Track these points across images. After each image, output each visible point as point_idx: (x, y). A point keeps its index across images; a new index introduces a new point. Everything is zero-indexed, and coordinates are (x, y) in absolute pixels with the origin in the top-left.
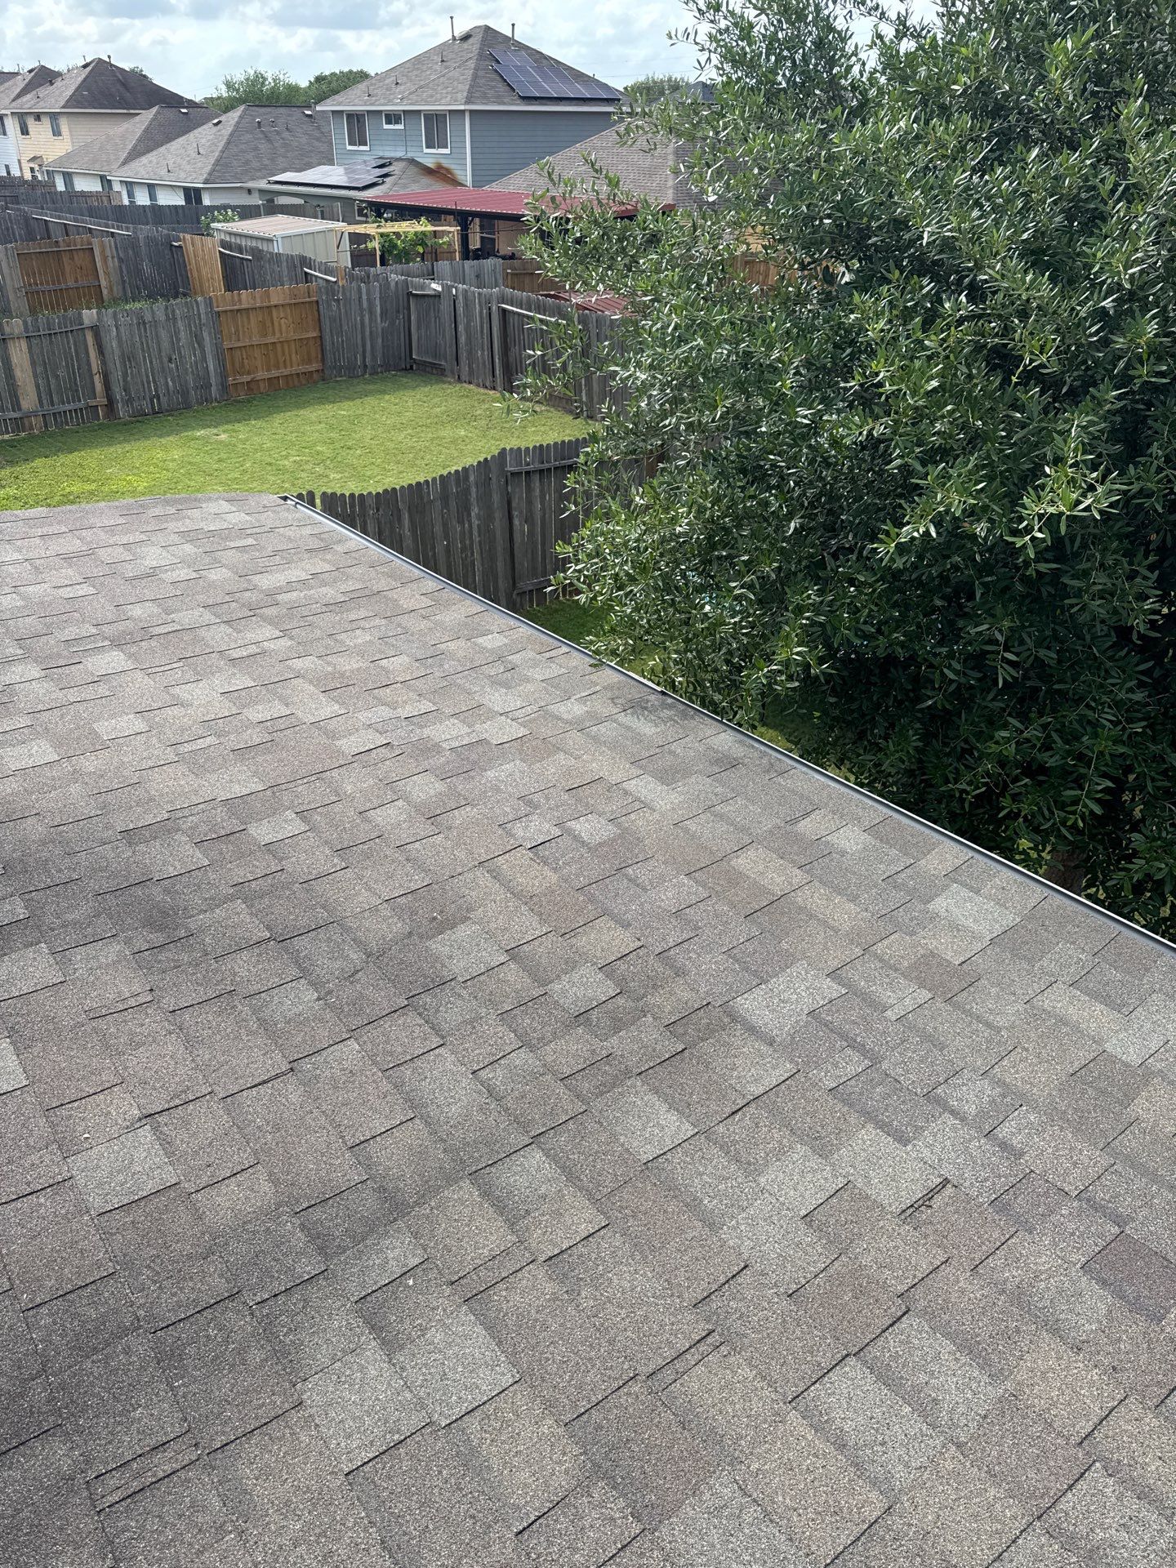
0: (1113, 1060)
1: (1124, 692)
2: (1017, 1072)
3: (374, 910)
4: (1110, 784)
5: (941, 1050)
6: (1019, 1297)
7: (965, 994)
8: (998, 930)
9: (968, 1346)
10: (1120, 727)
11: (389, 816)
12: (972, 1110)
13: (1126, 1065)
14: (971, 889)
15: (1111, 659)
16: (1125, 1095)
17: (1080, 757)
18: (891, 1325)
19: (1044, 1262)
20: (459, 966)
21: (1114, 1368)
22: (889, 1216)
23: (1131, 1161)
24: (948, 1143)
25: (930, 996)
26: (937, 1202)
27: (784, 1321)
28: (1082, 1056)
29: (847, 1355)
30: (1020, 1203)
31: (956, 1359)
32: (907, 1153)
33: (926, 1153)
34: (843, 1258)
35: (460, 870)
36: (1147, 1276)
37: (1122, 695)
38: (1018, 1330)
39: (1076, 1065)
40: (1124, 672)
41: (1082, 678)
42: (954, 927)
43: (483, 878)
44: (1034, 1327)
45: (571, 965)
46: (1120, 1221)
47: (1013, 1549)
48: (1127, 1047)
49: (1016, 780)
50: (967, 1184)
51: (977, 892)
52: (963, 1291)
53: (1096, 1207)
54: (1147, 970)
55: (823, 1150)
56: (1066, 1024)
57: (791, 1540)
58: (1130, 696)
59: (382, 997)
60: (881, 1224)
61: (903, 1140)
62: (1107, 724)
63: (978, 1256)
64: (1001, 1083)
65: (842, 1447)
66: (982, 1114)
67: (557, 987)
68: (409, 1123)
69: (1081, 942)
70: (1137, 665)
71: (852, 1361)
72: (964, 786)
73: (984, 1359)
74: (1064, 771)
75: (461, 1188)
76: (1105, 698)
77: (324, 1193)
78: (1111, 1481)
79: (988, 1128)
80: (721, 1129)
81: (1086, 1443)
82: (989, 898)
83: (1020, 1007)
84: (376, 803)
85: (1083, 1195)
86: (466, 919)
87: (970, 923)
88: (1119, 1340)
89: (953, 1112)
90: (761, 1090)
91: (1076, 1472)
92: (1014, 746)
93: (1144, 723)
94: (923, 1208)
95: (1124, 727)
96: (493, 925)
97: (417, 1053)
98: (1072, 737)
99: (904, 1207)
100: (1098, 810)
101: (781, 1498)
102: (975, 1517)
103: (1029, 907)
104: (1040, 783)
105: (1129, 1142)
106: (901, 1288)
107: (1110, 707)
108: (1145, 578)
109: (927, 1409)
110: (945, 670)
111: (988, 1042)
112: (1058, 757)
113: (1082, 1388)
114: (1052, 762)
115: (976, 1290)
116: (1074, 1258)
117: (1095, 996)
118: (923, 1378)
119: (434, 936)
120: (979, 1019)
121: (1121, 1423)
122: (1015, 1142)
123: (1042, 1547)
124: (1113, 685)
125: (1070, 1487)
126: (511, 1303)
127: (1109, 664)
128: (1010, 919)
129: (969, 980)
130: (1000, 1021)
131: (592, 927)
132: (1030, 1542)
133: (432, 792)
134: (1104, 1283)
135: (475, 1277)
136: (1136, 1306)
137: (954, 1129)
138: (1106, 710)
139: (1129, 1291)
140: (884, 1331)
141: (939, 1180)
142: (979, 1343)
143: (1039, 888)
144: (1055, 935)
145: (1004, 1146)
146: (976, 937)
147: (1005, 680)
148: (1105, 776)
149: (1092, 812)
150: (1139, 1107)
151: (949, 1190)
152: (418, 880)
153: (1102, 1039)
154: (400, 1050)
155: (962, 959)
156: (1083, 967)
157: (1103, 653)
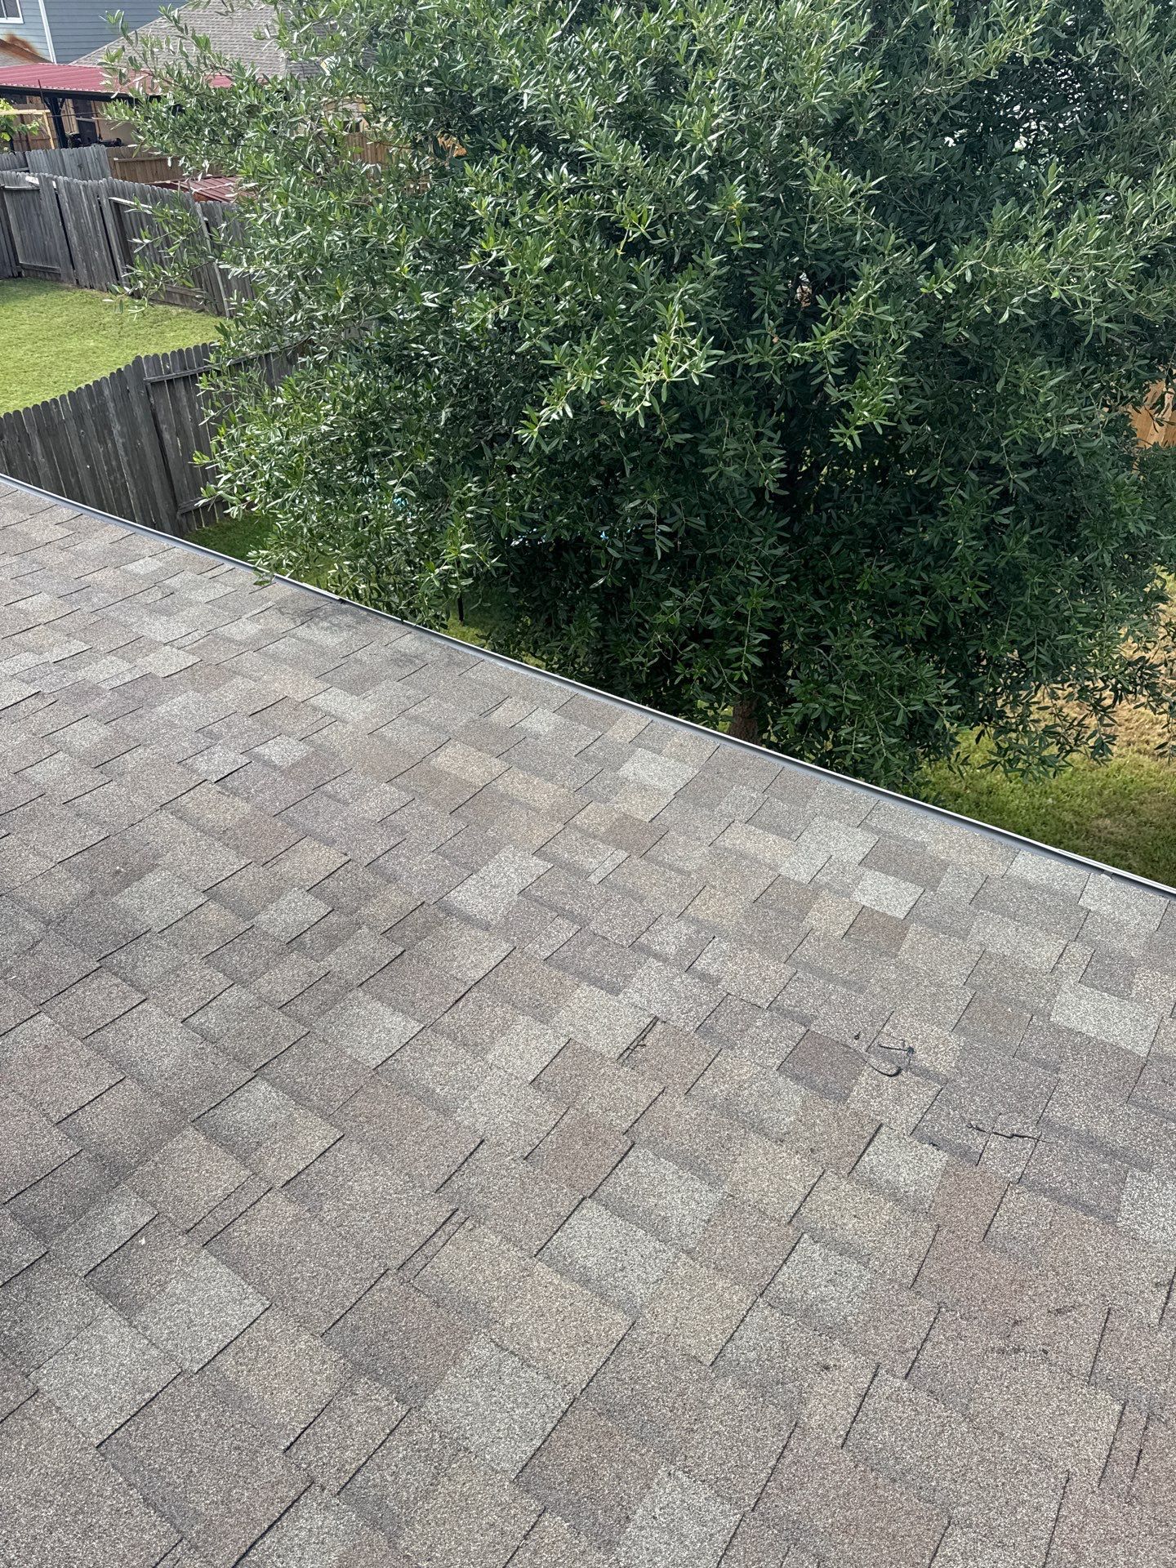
0: (787, 881)
1: (766, 548)
2: (708, 909)
3: (47, 874)
4: (766, 637)
5: (641, 902)
6: (728, 1109)
7: (656, 847)
8: (680, 784)
9: (689, 1163)
10: (767, 583)
11: (47, 772)
12: (671, 950)
13: (799, 884)
14: (654, 751)
15: (752, 519)
16: (800, 911)
17: (739, 617)
18: (620, 1162)
19: (746, 1071)
20: (152, 917)
21: (812, 1150)
22: (608, 1063)
23: (809, 967)
24: (654, 985)
25: (626, 855)
26: (650, 1040)
27: (523, 1183)
28: (764, 882)
29: (583, 1199)
30: (721, 1025)
31: (680, 1177)
32: (619, 1002)
33: (636, 997)
34: (572, 1111)
35: (140, 817)
36: (832, 1064)
37: (766, 552)
38: (729, 1138)
39: (758, 892)
40: (765, 529)
41: (730, 541)
42: (643, 788)
43: (167, 820)
44: (742, 1131)
45: (277, 893)
46: (805, 1021)
47: (742, 1327)
48: (798, 868)
49: (684, 646)
50: (674, 1017)
51: (660, 752)
52: (679, 1115)
53: (787, 1014)
54: (809, 797)
55: (543, 1016)
56: (745, 858)
57: (548, 1378)
58: (774, 552)
59: (70, 965)
60: (602, 1071)
61: (614, 990)
62: (756, 581)
63: (691, 1079)
64: (695, 921)
65: (585, 1282)
66: (681, 952)
67: (263, 917)
68: (120, 1086)
69: (752, 782)
70: (777, 521)
71: (588, 1203)
72: (641, 659)
73: (704, 1170)
74: (726, 632)
75: (185, 1137)
76: (751, 557)
77: (33, 1176)
78: (817, 1247)
79: (687, 964)
80: (447, 1018)
81: (795, 1220)
82: (670, 756)
83: (705, 850)
84: (32, 759)
85: (773, 1006)
86: (152, 868)
87: (655, 782)
88: (814, 1124)
89: (657, 956)
90: (482, 974)
91: (789, 1247)
92: (678, 614)
93: (787, 576)
94: (638, 1048)
95: (771, 582)
96: (185, 868)
97: (117, 1013)
98: (727, 598)
99: (621, 1051)
100: (758, 663)
101: (535, 1344)
102: (708, 1309)
103: (705, 758)
104: (707, 646)
105: (808, 951)
106: (625, 1126)
107: (757, 565)
108: (771, 439)
109: (657, 1228)
110: (609, 550)
111: (681, 886)
112: (718, 619)
113: (787, 1174)
114: (714, 623)
115: (690, 1111)
116: (770, 1062)
117: (767, 828)
118: (652, 1201)
119: (120, 891)
120: (671, 867)
121: (823, 1196)
122: (712, 972)
123: (765, 1319)
124: (758, 543)
125: (785, 1262)
126: (253, 1236)
127: (752, 524)
128: (689, 772)
129: (659, 833)
130: (690, 866)
131: (295, 851)
132: (755, 1318)
133: (96, 739)
134: (797, 1079)
135: (211, 1220)
136: (825, 1092)
137: (659, 972)
138: (753, 567)
139: (819, 1081)
140: (614, 1169)
141: (649, 1020)
142: (698, 1157)
143: (711, 740)
144: (729, 780)
145: (703, 976)
146: (662, 793)
147: (663, 552)
148: (761, 630)
149: (754, 666)
150: (813, 919)
151: (659, 1027)
152: (93, 835)
153: (776, 865)
154: (98, 1014)
155: (652, 816)
156: (755, 805)
157: (746, 514)
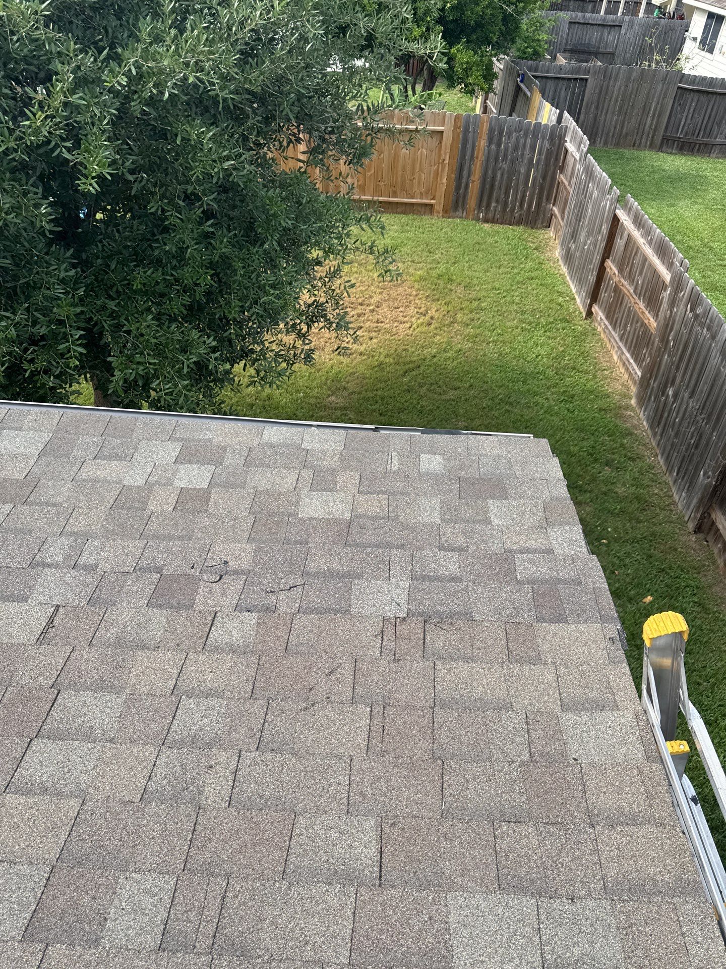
0: (130, 488)
2: (79, 523)
4: (82, 332)
5: (30, 535)
6: (119, 643)
7: (33, 495)
8: (41, 446)
9: (100, 686)
10: (70, 295)
12: (59, 558)
13: (138, 487)
14: (16, 429)
15: (47, 254)
16: (143, 504)
17: (61, 323)
18: (52, 706)
19: (126, 616)
21: (178, 645)
22: (30, 648)
23: (156, 537)
24: (52, 585)
25: (12, 506)
26: (57, 621)
29: (30, 741)
30: (104, 594)
31: (96, 698)
32: (28, 605)
33: (41, 598)
34: (10, 689)
36: (180, 589)
37: (62, 275)
38: (124, 660)
39: (112, 501)
40: (58, 260)
41: (35, 271)
42: (13, 457)
44: (131, 652)
46: (159, 570)
47: (155, 769)
48: (135, 478)
49: (25, 350)
50: (71, 600)
51: (21, 429)
52: (87, 660)
53: (145, 570)
54: (132, 431)
56: (98, 482)
57: (32, 863)
60: (27, 654)
61: (23, 599)
62: (61, 295)
63: (89, 637)
64: (73, 534)
65: (44, 791)
66: (67, 557)
69: (92, 431)
71: (35, 742)
73: (111, 687)
76: (52, 280)
78: (191, 700)
79: (73, 563)
81: (175, 691)
82: (29, 429)
83: (69, 485)
85: (137, 568)
87: (22, 450)
88: (176, 629)
89: (49, 566)
91: (174, 709)
92: (13, 329)
94: (50, 630)
95: (73, 295)
98: (46, 312)
99: (38, 637)
100: (83, 351)
101: (17, 847)
102: (131, 769)
103: (55, 425)
105: (153, 526)
106: (51, 682)
107: (58, 284)
109: (88, 736)
111: (57, 515)
112: (44, 327)
113: (165, 666)
114: (43, 331)
115: (92, 655)
116: (141, 603)
117: (108, 458)
118: (80, 720)
120: (47, 504)
121: (189, 669)
122: (91, 562)
123: (169, 757)
124: (55, 270)
125: (174, 718)
127: (47, 258)
128: (46, 437)
129: (33, 485)
130: (60, 499)
132: (163, 758)
134: (160, 606)
136: (179, 608)
137: (53, 574)
138: (56, 287)
139: (174, 602)
140: (49, 712)
141: (53, 609)
142: (105, 681)
143: (56, 410)
144: (75, 434)
145: (85, 567)
146: (28, 457)
148: (79, 328)
149: (81, 354)
150: (152, 506)
151: (61, 610)
153: (121, 480)
155: (25, 474)
156: (97, 445)
